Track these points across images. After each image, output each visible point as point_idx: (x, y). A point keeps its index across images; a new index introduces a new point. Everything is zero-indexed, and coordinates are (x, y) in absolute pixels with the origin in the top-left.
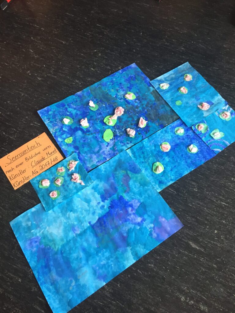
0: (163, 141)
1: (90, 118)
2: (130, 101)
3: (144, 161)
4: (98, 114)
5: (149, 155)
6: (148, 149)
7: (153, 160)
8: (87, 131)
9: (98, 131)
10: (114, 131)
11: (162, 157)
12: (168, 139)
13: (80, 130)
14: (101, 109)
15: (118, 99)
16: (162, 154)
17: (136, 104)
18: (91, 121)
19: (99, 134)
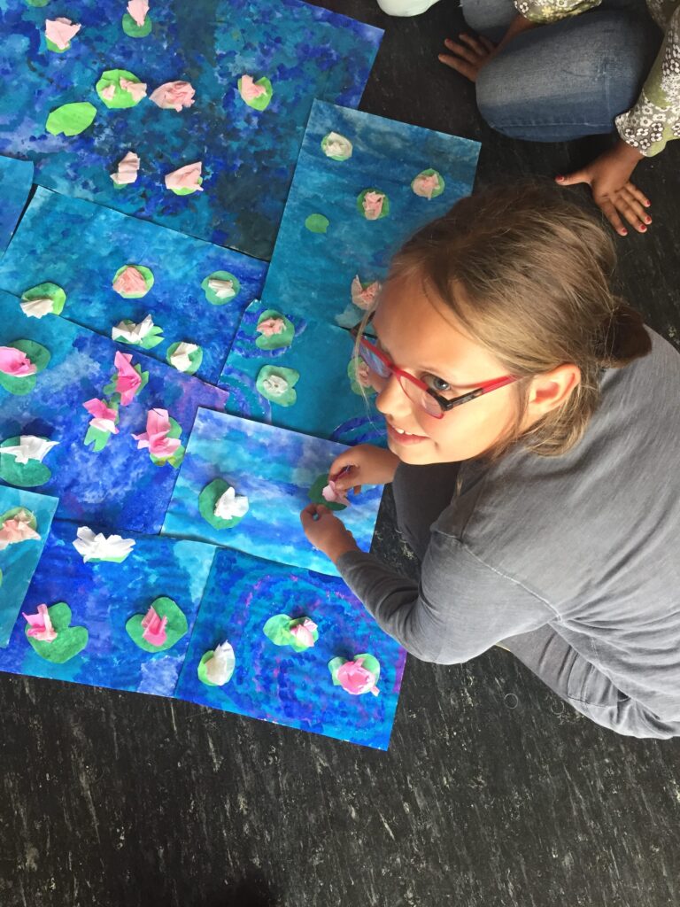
0: (151, 264)
1: (92, 37)
2: (236, 102)
3: (42, 253)
4: (123, 48)
5: (69, 255)
6: (91, 239)
7: (60, 273)
8: (42, 56)
9: (62, 85)
10: (101, 126)
11: (90, 290)
12: (167, 273)
13: (31, 40)
14: (147, 45)
15: (218, 68)
16: (101, 287)
17: (241, 125)
18: (83, 48)
19: (55, 92)
